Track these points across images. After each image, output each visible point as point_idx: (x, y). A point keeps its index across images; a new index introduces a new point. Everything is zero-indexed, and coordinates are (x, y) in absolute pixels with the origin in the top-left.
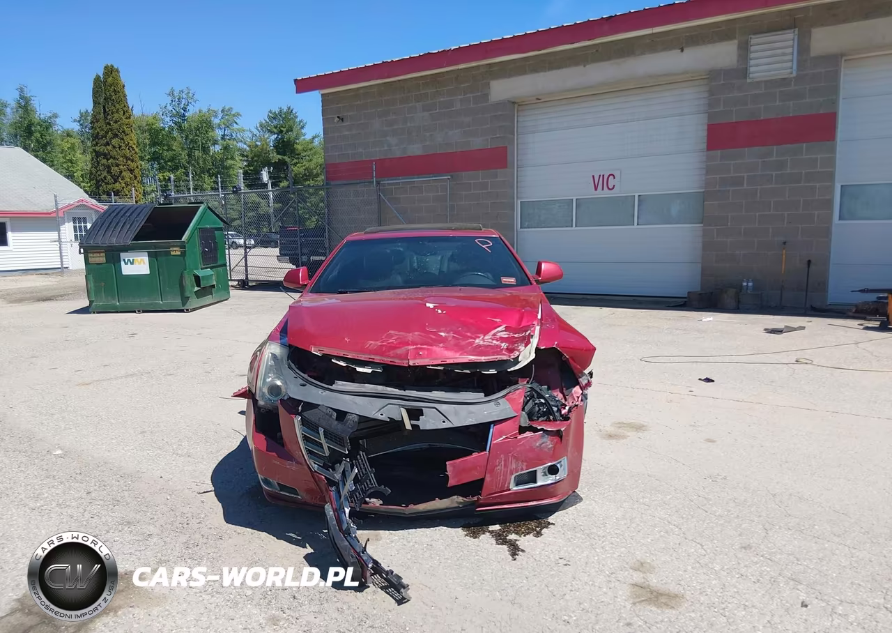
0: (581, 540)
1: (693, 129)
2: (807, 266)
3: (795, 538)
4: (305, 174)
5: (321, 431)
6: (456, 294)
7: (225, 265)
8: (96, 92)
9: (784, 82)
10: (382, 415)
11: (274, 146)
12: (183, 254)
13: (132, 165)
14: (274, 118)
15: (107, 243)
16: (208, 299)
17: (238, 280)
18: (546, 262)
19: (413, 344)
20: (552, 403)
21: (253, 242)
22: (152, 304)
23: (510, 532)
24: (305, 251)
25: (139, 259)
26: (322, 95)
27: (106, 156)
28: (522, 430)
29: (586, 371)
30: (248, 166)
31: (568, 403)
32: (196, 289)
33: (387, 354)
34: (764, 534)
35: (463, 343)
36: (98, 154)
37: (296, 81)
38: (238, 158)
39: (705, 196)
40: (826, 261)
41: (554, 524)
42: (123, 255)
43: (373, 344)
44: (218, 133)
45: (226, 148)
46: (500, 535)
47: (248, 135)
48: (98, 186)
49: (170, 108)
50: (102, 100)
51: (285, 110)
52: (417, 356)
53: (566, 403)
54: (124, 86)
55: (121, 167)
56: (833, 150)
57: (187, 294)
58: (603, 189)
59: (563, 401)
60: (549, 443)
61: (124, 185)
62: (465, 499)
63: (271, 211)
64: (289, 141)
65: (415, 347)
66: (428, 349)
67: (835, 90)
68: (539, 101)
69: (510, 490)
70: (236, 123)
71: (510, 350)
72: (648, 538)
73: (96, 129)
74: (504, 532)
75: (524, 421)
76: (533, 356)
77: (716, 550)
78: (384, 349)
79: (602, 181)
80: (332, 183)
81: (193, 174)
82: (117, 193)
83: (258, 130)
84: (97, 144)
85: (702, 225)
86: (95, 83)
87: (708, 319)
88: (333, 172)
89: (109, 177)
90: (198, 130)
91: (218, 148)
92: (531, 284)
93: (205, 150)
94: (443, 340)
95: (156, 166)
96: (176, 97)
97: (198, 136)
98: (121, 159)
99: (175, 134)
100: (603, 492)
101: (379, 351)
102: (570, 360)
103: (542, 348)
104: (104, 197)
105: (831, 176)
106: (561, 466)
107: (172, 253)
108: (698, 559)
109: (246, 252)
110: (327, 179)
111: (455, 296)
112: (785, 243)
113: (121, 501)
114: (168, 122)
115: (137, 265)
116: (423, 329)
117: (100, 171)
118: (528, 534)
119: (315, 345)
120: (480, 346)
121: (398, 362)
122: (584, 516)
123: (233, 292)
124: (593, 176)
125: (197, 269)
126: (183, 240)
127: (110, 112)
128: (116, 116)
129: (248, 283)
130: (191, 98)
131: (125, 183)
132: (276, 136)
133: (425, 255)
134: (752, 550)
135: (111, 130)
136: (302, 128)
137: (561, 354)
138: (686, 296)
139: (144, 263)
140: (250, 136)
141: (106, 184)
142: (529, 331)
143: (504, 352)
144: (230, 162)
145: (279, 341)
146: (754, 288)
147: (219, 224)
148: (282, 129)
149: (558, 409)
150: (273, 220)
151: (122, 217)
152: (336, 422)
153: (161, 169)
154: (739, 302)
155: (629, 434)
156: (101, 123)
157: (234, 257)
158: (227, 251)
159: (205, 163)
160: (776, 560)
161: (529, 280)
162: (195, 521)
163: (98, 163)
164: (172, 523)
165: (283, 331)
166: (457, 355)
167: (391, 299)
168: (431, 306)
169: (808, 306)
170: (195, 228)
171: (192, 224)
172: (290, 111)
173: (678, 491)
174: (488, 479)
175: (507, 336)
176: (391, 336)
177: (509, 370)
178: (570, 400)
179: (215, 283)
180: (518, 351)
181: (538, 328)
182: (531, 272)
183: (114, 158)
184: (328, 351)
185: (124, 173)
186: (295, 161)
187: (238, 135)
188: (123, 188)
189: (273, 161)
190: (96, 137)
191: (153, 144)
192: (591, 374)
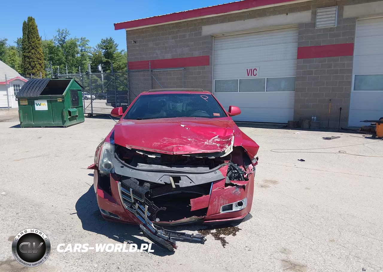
0: (255, 238)
1: (291, 49)
2: (340, 110)
3: (354, 236)
4: (118, 67)
5: (131, 190)
6: (194, 121)
7: (82, 107)
8: (24, 29)
9: (331, 29)
10: (161, 181)
11: (104, 55)
12: (63, 101)
13: (41, 62)
14: (104, 42)
15: (29, 96)
16: (74, 122)
17: (88, 114)
18: (233, 106)
19: (176, 144)
20: (240, 172)
21: (94, 97)
22: (49, 123)
23: (220, 234)
24: (118, 101)
25: (43, 103)
26: (127, 31)
27: (28, 57)
28: (226, 185)
29: (255, 157)
30: (92, 63)
31: (247, 172)
32: (69, 117)
33: (163, 149)
34: (339, 234)
35: (199, 144)
36: (25, 57)
37: (115, 24)
38: (88, 60)
39: (296, 79)
40: (348, 108)
41: (241, 229)
42: (36, 102)
43: (156, 144)
44: (79, 49)
45: (82, 55)
46: (216, 235)
47: (92, 50)
48: (25, 71)
49: (58, 37)
50: (27, 32)
51: (109, 39)
52: (178, 150)
53: (246, 172)
54: (37, 26)
55: (36, 62)
56: (352, 60)
57: (65, 119)
58: (251, 75)
59: (245, 171)
60: (239, 191)
61: (36, 70)
62: (198, 217)
63: (103, 83)
64: (110, 53)
65: (176, 145)
66: (183, 147)
67: (353, 33)
68: (224, 35)
69: (220, 213)
70: (87, 44)
71: (222, 147)
72: (286, 236)
73: (24, 45)
74: (218, 233)
75: (228, 181)
76: (232, 150)
77: (318, 242)
78: (162, 147)
79: (251, 72)
80: (131, 70)
81: (68, 66)
82: (33, 74)
83: (97, 47)
84: (25, 52)
85: (295, 92)
86: (24, 24)
87: (297, 133)
88: (132, 66)
89: (30, 67)
90: (70, 47)
91: (79, 55)
92: (227, 116)
93: (73, 56)
94: (190, 142)
95: (51, 63)
96: (61, 33)
97: (70, 50)
98: (35, 59)
99: (60, 49)
100: (262, 213)
101: (159, 147)
102: (248, 152)
103: (235, 146)
104: (28, 76)
105: (351, 71)
106: (244, 202)
107: (58, 101)
108: (311, 247)
109: (92, 101)
110: (129, 69)
111: (194, 122)
112: (330, 100)
113: (33, 217)
114: (57, 43)
115: (42, 106)
116: (180, 137)
117: (26, 64)
118: (229, 234)
119: (128, 144)
120: (207, 145)
121: (168, 153)
122: (255, 225)
123: (86, 119)
124: (247, 69)
125: (70, 108)
126: (63, 95)
127: (31, 38)
128: (33, 39)
129: (92, 115)
130: (67, 33)
131: (37, 70)
132: (105, 50)
133: (178, 102)
134: (335, 242)
135: (31, 46)
136: (117, 47)
137: (243, 149)
138: (287, 123)
139: (45, 105)
140: (94, 50)
141: (29, 70)
142: (230, 138)
143: (218, 148)
144: (84, 61)
145: (110, 142)
146: (317, 119)
147: (80, 88)
148: (108, 47)
149: (243, 175)
150: (103, 87)
151: (35, 84)
152: (139, 186)
153: (53, 64)
154: (310, 125)
155: (270, 185)
156: (27, 43)
157: (86, 103)
158: (83, 100)
159: (73, 62)
160: (347, 247)
161: (226, 114)
162: (69, 228)
163: (25, 60)
164: (57, 229)
165: (112, 137)
166: (197, 150)
167: (163, 123)
168: (183, 126)
169: (340, 127)
170: (69, 90)
171: (67, 88)
172: (111, 39)
173: (297, 213)
174: (210, 208)
175: (219, 140)
176: (164, 140)
177: (221, 157)
178: (248, 171)
179: (78, 115)
180: (225, 148)
181: (233, 137)
182: (227, 111)
183: (32, 59)
184: (134, 147)
185: (37, 65)
186: (113, 61)
187: (88, 50)
188: (36, 72)
189: (104, 61)
190: (24, 49)
191: (50, 53)
192: (257, 158)
